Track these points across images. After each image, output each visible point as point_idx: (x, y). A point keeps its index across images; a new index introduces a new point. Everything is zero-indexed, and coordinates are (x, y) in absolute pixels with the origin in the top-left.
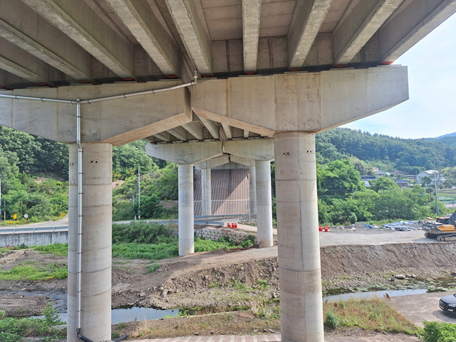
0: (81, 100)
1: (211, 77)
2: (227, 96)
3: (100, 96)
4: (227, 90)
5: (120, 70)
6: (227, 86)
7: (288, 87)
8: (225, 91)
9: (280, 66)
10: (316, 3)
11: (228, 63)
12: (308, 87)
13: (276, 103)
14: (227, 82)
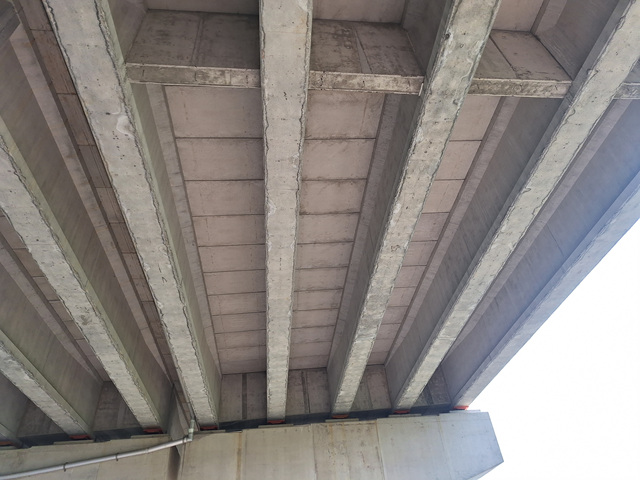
1: (216, 429)
2: (239, 461)
3: (20, 469)
4: (239, 450)
5: (70, 421)
6: (240, 445)
7: (332, 445)
8: (236, 450)
9: (319, 411)
10: (359, 332)
11: (244, 406)
12: (362, 444)
13: (316, 471)
14: (240, 436)
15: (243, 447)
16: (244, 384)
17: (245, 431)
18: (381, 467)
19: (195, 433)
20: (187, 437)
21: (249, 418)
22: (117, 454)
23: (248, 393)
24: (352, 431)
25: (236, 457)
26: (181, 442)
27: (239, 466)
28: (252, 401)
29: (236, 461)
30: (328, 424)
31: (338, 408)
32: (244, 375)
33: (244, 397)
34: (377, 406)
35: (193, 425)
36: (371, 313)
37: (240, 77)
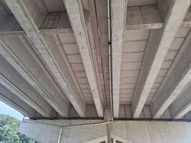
0: (63, 127)
1: (118, 120)
2: (126, 129)
3: (71, 125)
4: (126, 126)
5: (82, 114)
6: (126, 125)
7: (154, 128)
8: (125, 127)
9: (148, 118)
10: (170, 97)
11: (125, 114)
12: (164, 128)
13: (150, 135)
14: (126, 123)
15: (127, 125)
16: (125, 108)
17: (127, 121)
18: (171, 136)
19: (113, 120)
20: (111, 121)
21: (127, 117)
22: (94, 124)
23: (126, 110)
24: (160, 124)
25: (125, 128)
26: (110, 122)
27: (126, 131)
28: (127, 113)
29: (125, 129)
30: (152, 122)
31: (155, 117)
32: (124, 105)
33: (125, 111)
34: (167, 118)
35: (112, 118)
36: (176, 92)
37: (157, 26)
